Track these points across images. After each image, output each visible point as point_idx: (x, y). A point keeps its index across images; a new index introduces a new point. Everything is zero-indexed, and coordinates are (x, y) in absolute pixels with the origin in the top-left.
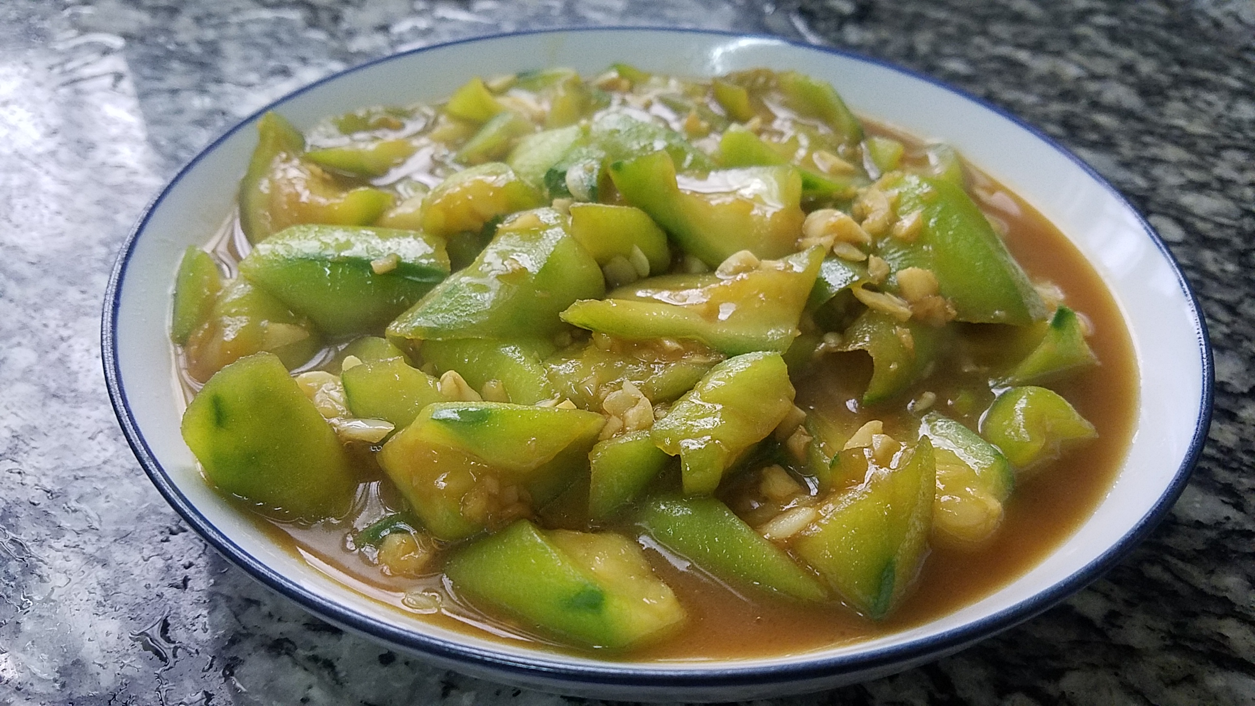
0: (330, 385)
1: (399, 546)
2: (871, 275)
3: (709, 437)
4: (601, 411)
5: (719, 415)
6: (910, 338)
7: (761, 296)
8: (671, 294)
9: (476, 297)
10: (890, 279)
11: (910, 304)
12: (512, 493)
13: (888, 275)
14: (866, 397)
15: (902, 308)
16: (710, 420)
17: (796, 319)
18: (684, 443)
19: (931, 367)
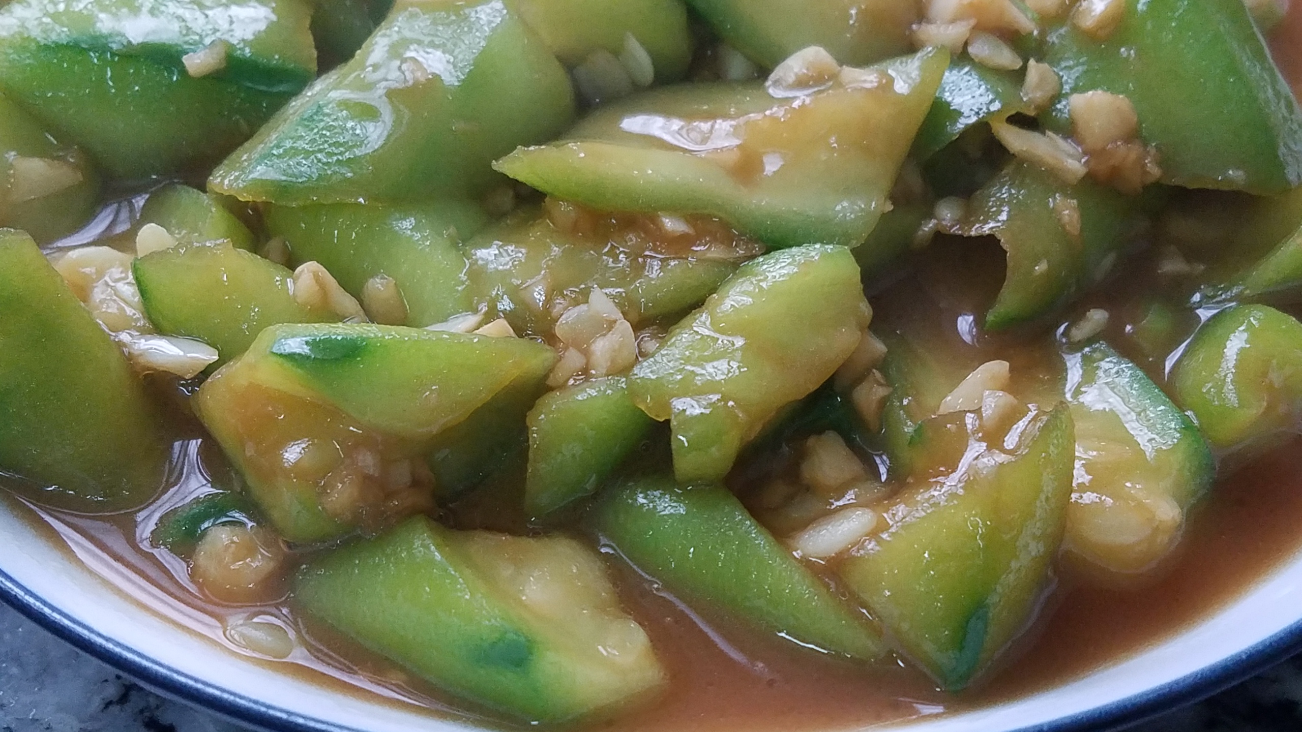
0: (116, 272)
1: (227, 547)
2: (1025, 99)
3: (718, 396)
4: (551, 339)
5: (739, 354)
6: (1076, 216)
7: (833, 140)
8: (682, 128)
9: (353, 129)
10: (1059, 106)
11: (1085, 153)
12: (402, 474)
13: (1058, 97)
14: (990, 317)
15: (1070, 161)
16: (722, 365)
17: (885, 184)
18: (679, 404)
19: (1109, 261)
